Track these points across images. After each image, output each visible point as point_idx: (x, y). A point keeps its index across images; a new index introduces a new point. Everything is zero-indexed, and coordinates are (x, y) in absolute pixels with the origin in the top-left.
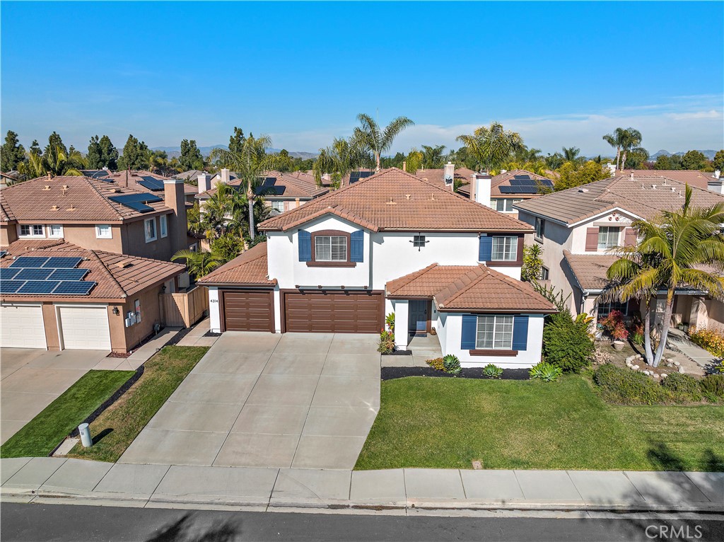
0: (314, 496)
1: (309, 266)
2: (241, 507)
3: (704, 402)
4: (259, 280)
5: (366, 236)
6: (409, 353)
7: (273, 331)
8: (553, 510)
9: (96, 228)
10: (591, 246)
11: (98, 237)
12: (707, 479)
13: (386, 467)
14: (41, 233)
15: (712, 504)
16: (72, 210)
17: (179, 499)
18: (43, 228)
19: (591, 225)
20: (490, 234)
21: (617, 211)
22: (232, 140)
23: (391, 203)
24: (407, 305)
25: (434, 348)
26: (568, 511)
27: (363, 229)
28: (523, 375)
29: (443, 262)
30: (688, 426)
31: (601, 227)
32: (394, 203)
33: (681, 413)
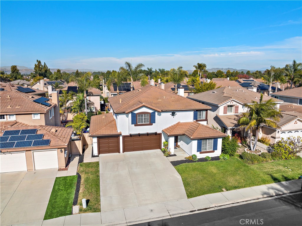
0: (182, 209)
1: (135, 126)
2: (162, 218)
3: (273, 161)
4: (114, 133)
5: (156, 113)
6: (175, 155)
7: (119, 152)
8: (254, 200)
9: (33, 115)
10: (225, 112)
11: (33, 118)
12: (286, 183)
13: (198, 196)
14: (4, 118)
15: (292, 190)
16: (18, 107)
17: (138, 220)
18: (5, 116)
19: (225, 105)
20: (197, 110)
21: (233, 100)
22: (36, 66)
23: (159, 100)
24: (174, 138)
25: (183, 152)
26: (258, 199)
27: (155, 111)
28: (217, 158)
29: (182, 121)
30: (273, 168)
31: (228, 106)
32: (160, 100)
33: (270, 165)
